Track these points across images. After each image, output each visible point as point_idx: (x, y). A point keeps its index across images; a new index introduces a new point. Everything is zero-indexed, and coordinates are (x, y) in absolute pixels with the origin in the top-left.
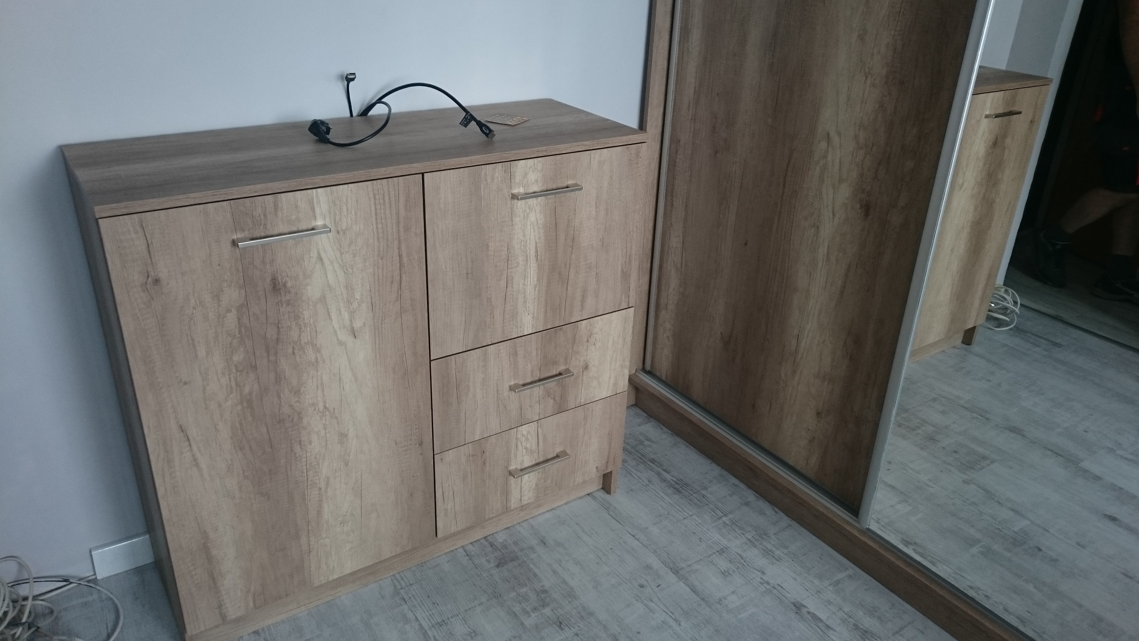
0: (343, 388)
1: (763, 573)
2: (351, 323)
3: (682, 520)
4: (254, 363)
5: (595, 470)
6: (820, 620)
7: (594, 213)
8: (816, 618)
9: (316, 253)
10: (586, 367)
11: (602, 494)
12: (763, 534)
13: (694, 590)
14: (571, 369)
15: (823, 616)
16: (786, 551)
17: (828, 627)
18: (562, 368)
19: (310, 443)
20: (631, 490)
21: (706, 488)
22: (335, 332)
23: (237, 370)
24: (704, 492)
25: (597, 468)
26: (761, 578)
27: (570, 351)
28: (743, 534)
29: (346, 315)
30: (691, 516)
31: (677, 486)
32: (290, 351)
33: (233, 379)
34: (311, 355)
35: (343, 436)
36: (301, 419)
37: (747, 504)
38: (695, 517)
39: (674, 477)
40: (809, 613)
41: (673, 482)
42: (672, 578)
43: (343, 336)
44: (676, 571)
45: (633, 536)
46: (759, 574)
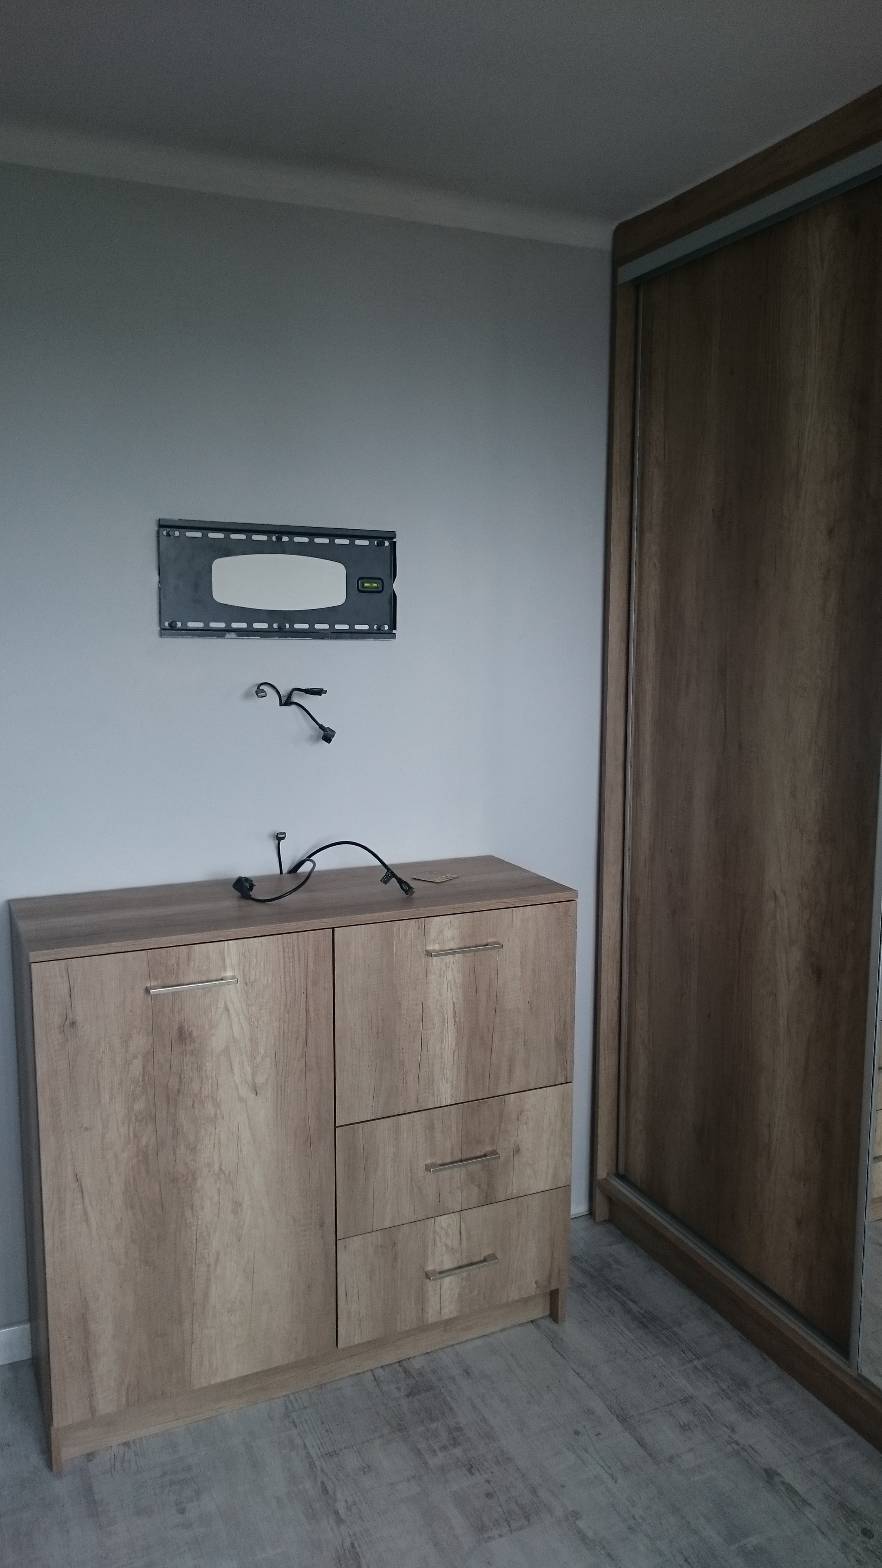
0: (241, 1150)
1: (733, 1431)
2: (254, 1079)
3: (642, 1360)
4: (153, 1114)
5: (534, 1285)
6: (796, 1493)
7: (519, 973)
8: (790, 1490)
9: (223, 1003)
10: (517, 1151)
11: (548, 1323)
12: (742, 1384)
13: (641, 1443)
14: (499, 1151)
15: (798, 1488)
16: (767, 1407)
17: (804, 1502)
18: (488, 1148)
19: (202, 1209)
20: (586, 1321)
21: (680, 1325)
22: (237, 1087)
23: (136, 1120)
24: (676, 1329)
25: (537, 1282)
26: (730, 1437)
27: (497, 1128)
28: (717, 1382)
29: (248, 1070)
30: (654, 1356)
31: (644, 1320)
32: (190, 1103)
33: (131, 1130)
34: (210, 1109)
35: (237, 1205)
36: (195, 1180)
37: (728, 1347)
38: (659, 1357)
39: (641, 1308)
40: (783, 1483)
41: (638, 1314)
42: (617, 1426)
43: (245, 1092)
44: (623, 1419)
45: (578, 1374)
46: (727, 1430)
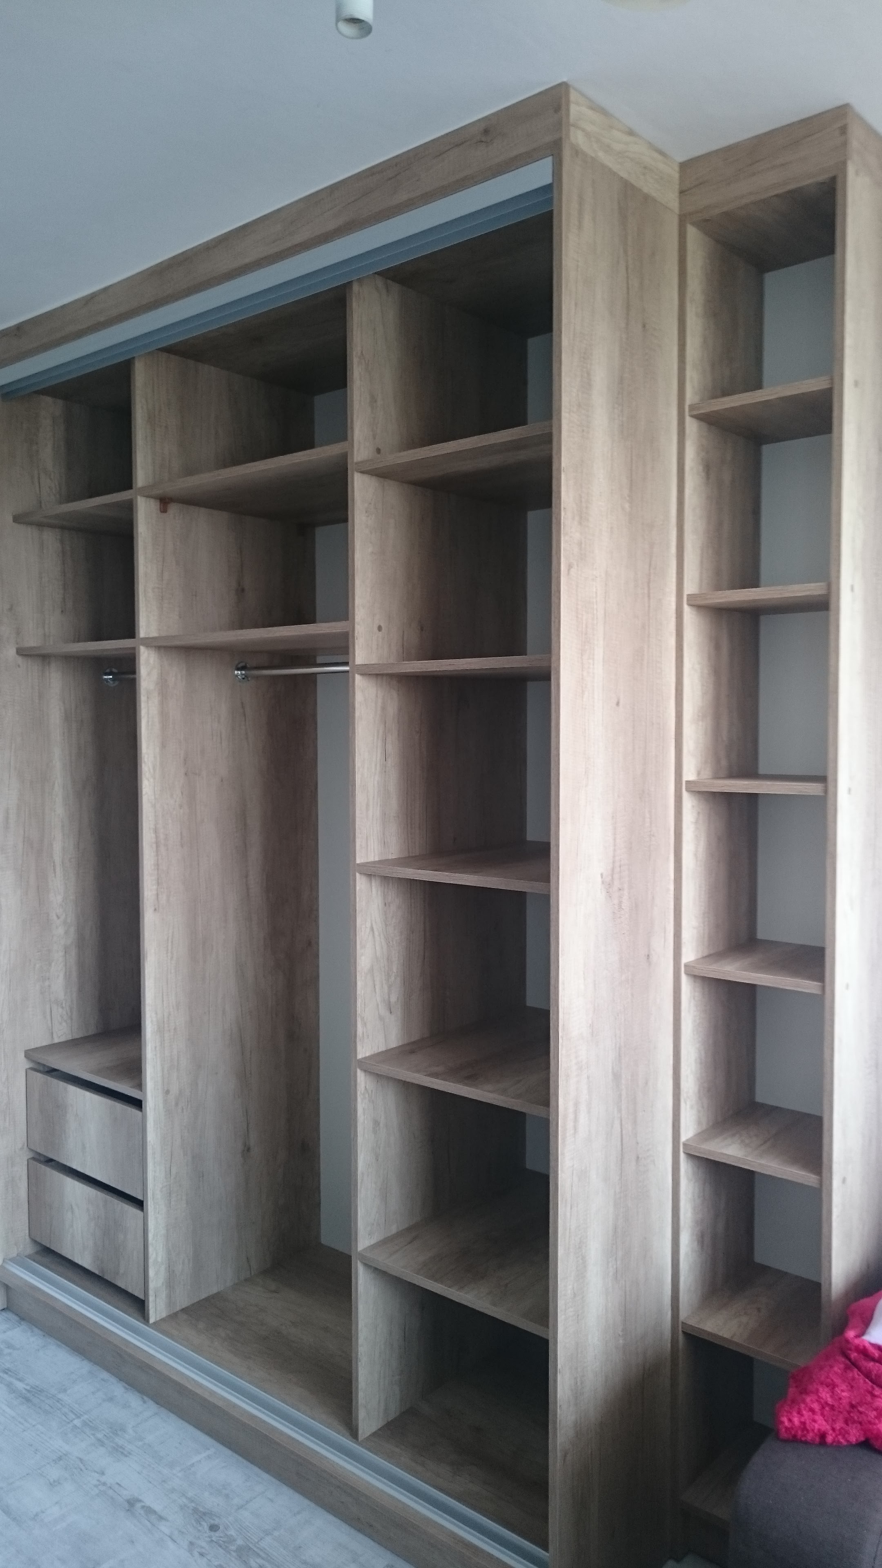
1: (103, 1474)
3: (20, 1433)
6: (155, 1512)
8: (149, 1511)
12: (118, 1430)
15: (159, 1507)
16: (140, 1443)
17: (161, 1518)
21: (65, 1391)
24: (60, 1396)
26: (98, 1481)
28: (93, 1435)
30: (34, 1426)
31: (28, 1395)
37: (111, 1399)
38: (39, 1426)
39: (27, 1385)
40: (143, 1507)
41: (23, 1391)
46: (96, 1475)
